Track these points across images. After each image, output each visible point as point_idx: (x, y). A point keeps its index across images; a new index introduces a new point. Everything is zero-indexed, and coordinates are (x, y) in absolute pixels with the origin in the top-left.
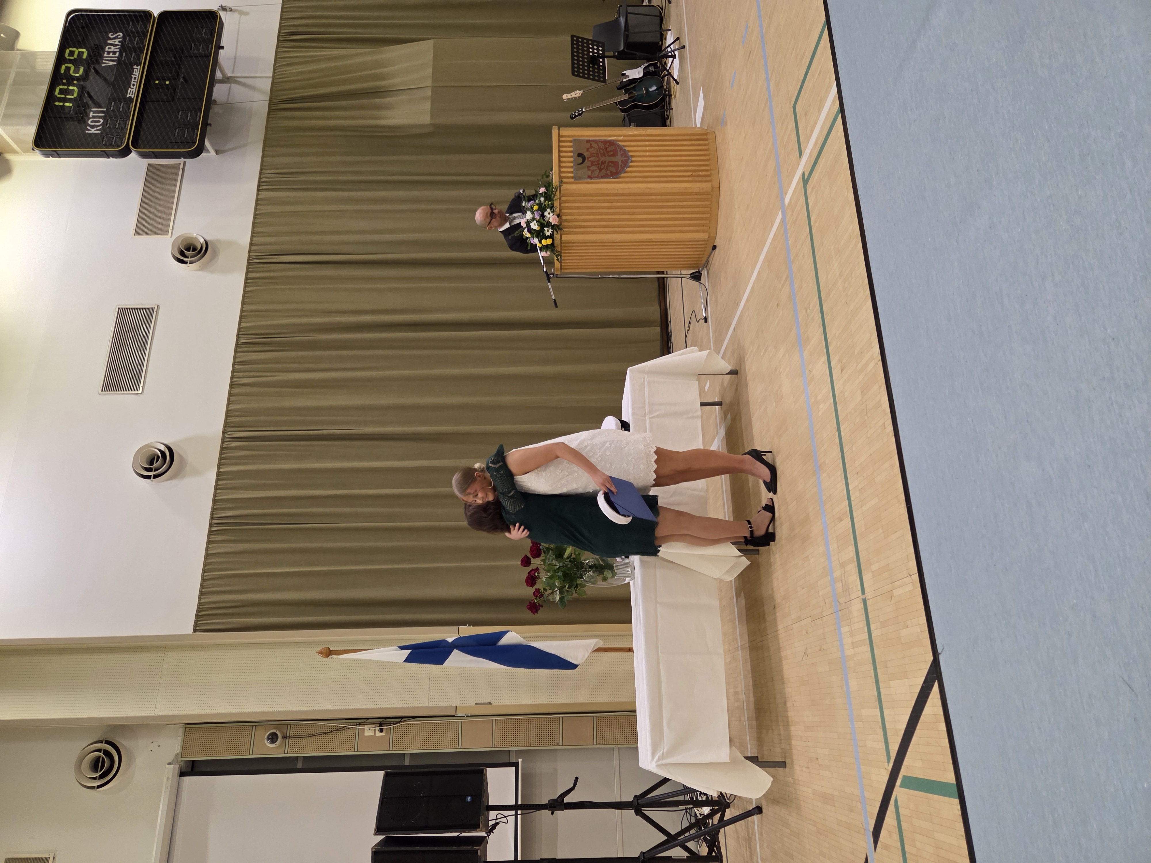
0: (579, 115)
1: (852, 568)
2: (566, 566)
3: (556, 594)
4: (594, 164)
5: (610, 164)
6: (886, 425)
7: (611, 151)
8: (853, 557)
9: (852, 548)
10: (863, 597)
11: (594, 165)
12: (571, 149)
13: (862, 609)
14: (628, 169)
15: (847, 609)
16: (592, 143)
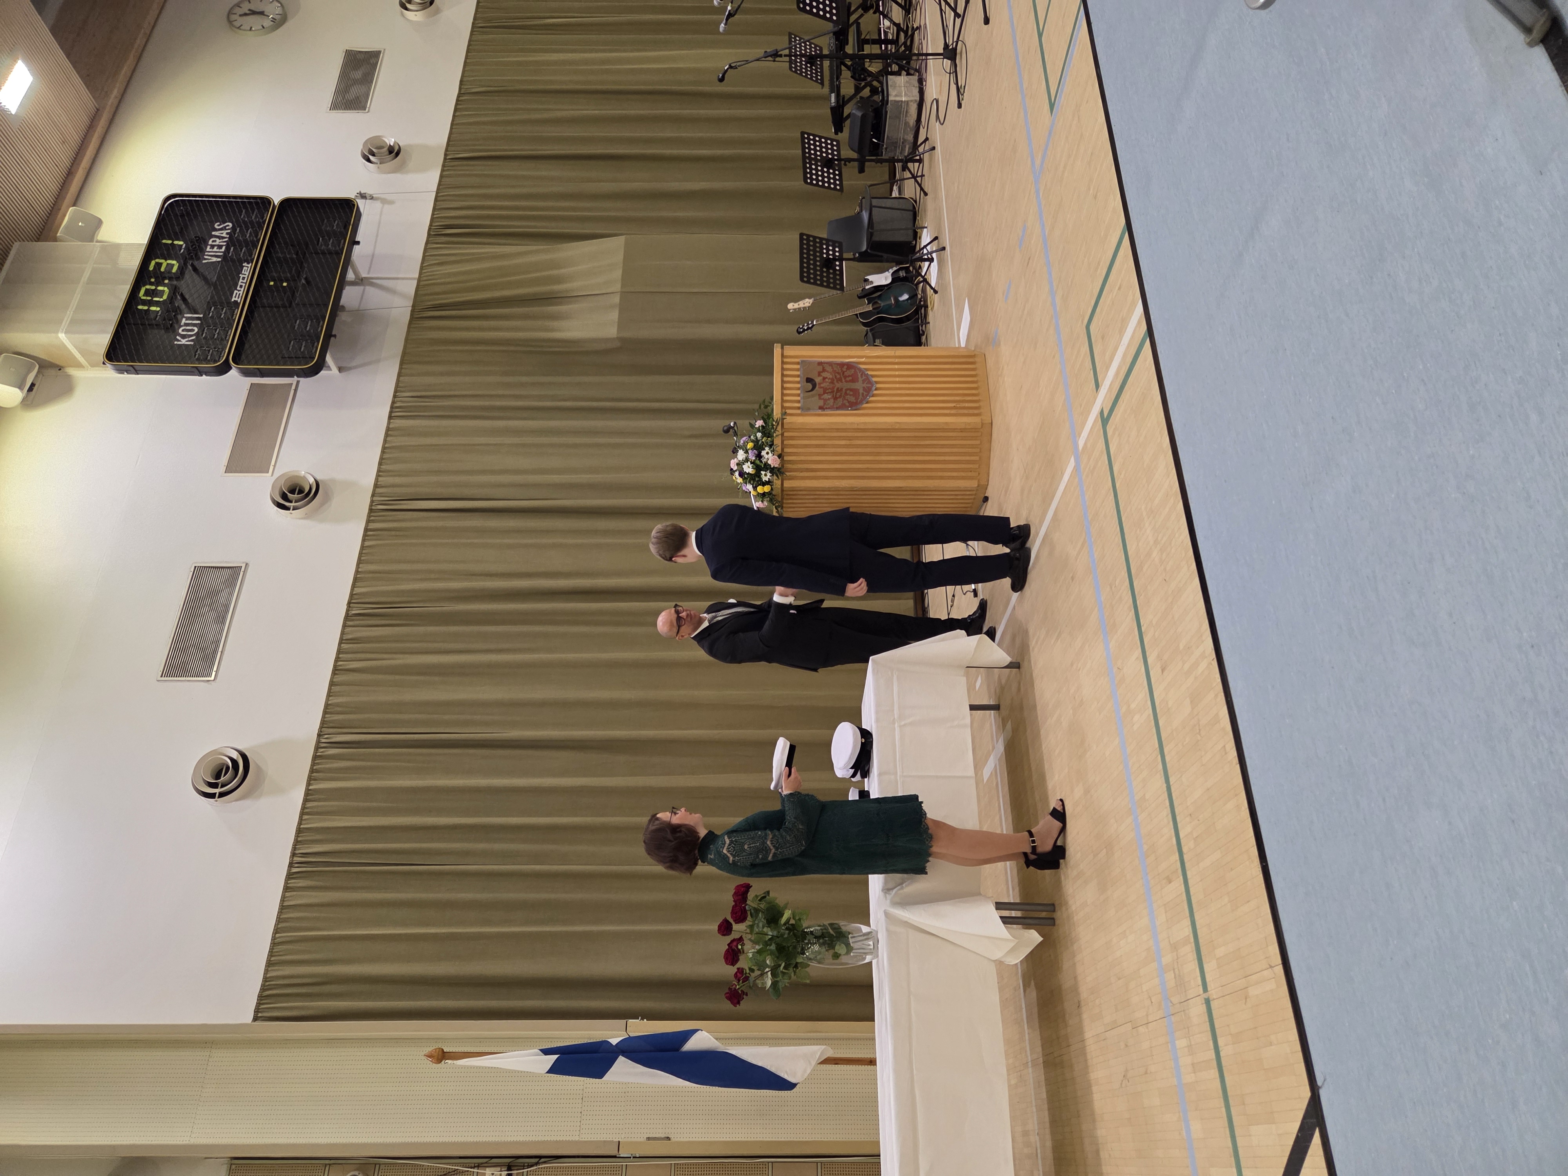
0: (809, 328)
1: (1188, 951)
2: (782, 935)
3: (767, 977)
4: (827, 391)
5: (848, 392)
7: (849, 376)
8: (1188, 936)
9: (1187, 922)
10: (1205, 996)
11: (827, 393)
12: (798, 373)
13: (1205, 1013)
14: (872, 399)
15: (1183, 1012)
16: (825, 365)
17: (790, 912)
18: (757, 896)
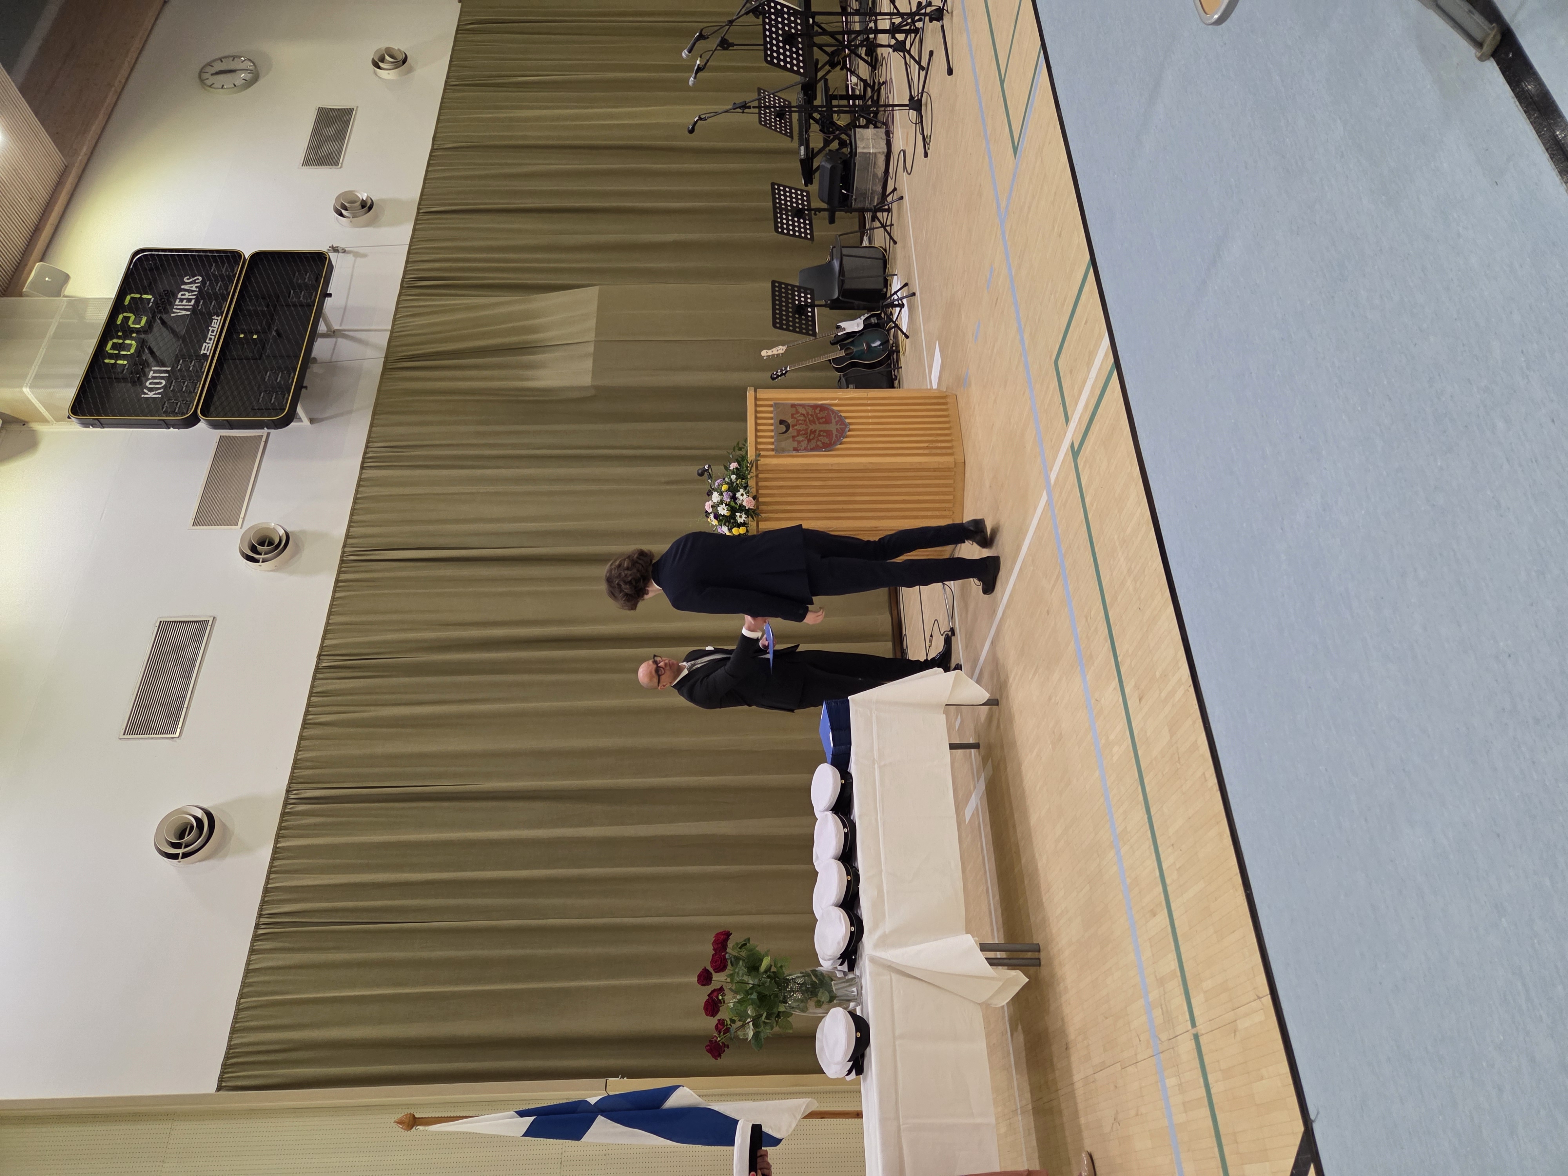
0: (782, 374)
1: (1175, 986)
2: (763, 984)
3: (749, 1027)
4: (801, 433)
5: (822, 433)
6: (1207, 773)
7: (822, 418)
8: (1175, 970)
9: (1173, 955)
10: (1194, 1031)
11: (801, 435)
12: (772, 415)
13: (1194, 1049)
14: (845, 440)
15: (1172, 1050)
16: (798, 407)
17: (769, 958)
18: (737, 944)
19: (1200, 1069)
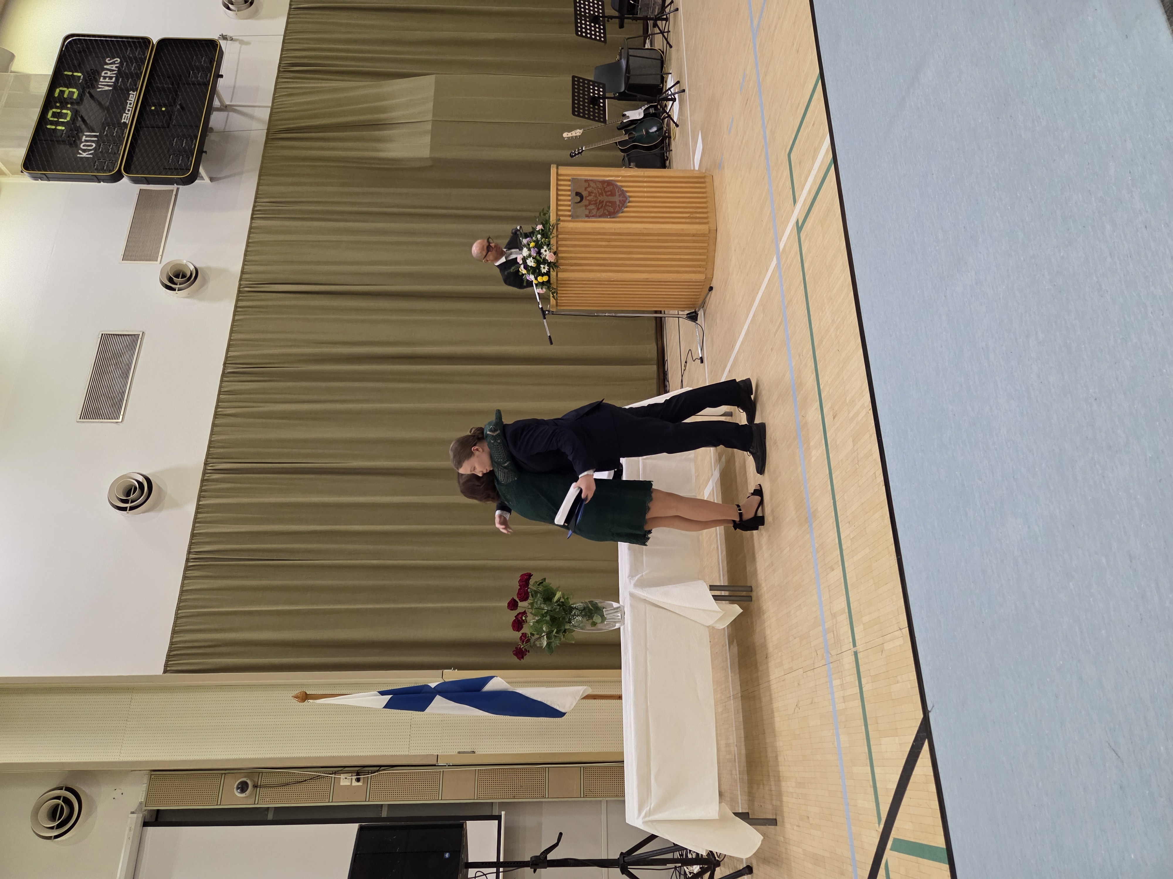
0: (579, 153)
1: (844, 619)
2: (555, 609)
3: (544, 639)
4: (592, 203)
5: (608, 204)
6: (877, 475)
7: (609, 191)
8: (844, 607)
9: (844, 598)
10: (854, 649)
11: (592, 204)
12: (569, 188)
13: (853, 661)
14: (626, 209)
15: (838, 662)
16: (590, 182)
17: (560, 593)
18: (536, 582)
19: (856, 675)
